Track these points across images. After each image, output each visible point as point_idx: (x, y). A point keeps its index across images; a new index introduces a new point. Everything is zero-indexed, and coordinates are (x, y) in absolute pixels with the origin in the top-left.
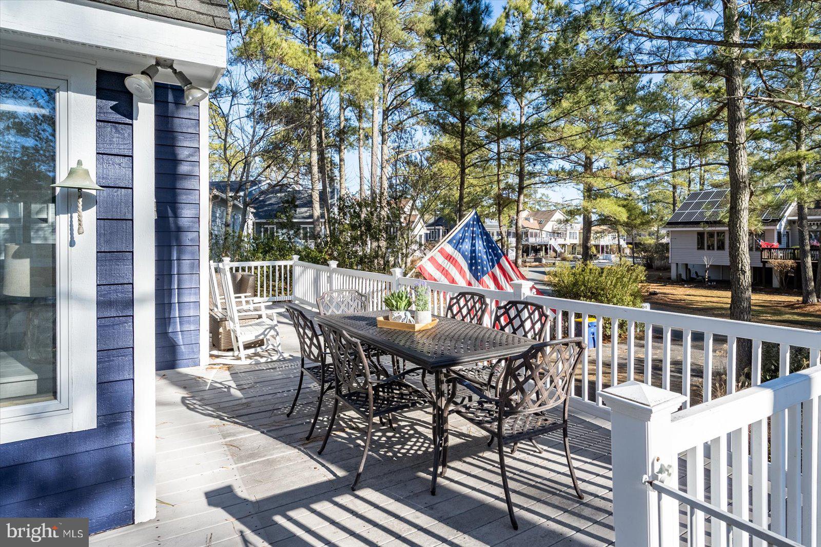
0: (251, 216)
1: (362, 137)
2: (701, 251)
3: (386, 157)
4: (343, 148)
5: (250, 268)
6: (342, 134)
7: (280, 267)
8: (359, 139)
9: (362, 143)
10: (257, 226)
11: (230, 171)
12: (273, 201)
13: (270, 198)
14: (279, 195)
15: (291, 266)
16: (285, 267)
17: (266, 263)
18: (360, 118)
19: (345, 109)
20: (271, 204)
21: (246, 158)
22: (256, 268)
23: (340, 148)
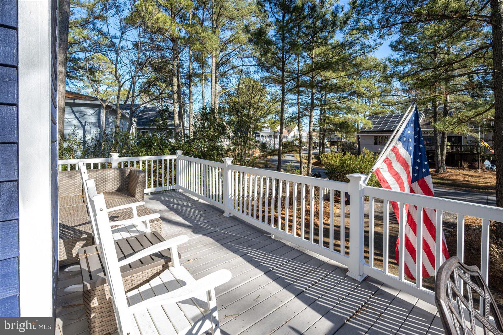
0: (135, 124)
1: (204, 78)
2: (376, 146)
3: (217, 91)
4: (191, 85)
5: (138, 162)
6: (190, 77)
7: (166, 160)
8: (202, 80)
9: (203, 82)
10: (138, 130)
11: (120, 87)
12: (147, 116)
13: (146, 114)
14: (150, 113)
15: (175, 160)
16: (171, 160)
17: (152, 158)
18: (202, 67)
19: (192, 63)
20: (146, 118)
21: (132, 77)
22: (144, 162)
23: (190, 85)
